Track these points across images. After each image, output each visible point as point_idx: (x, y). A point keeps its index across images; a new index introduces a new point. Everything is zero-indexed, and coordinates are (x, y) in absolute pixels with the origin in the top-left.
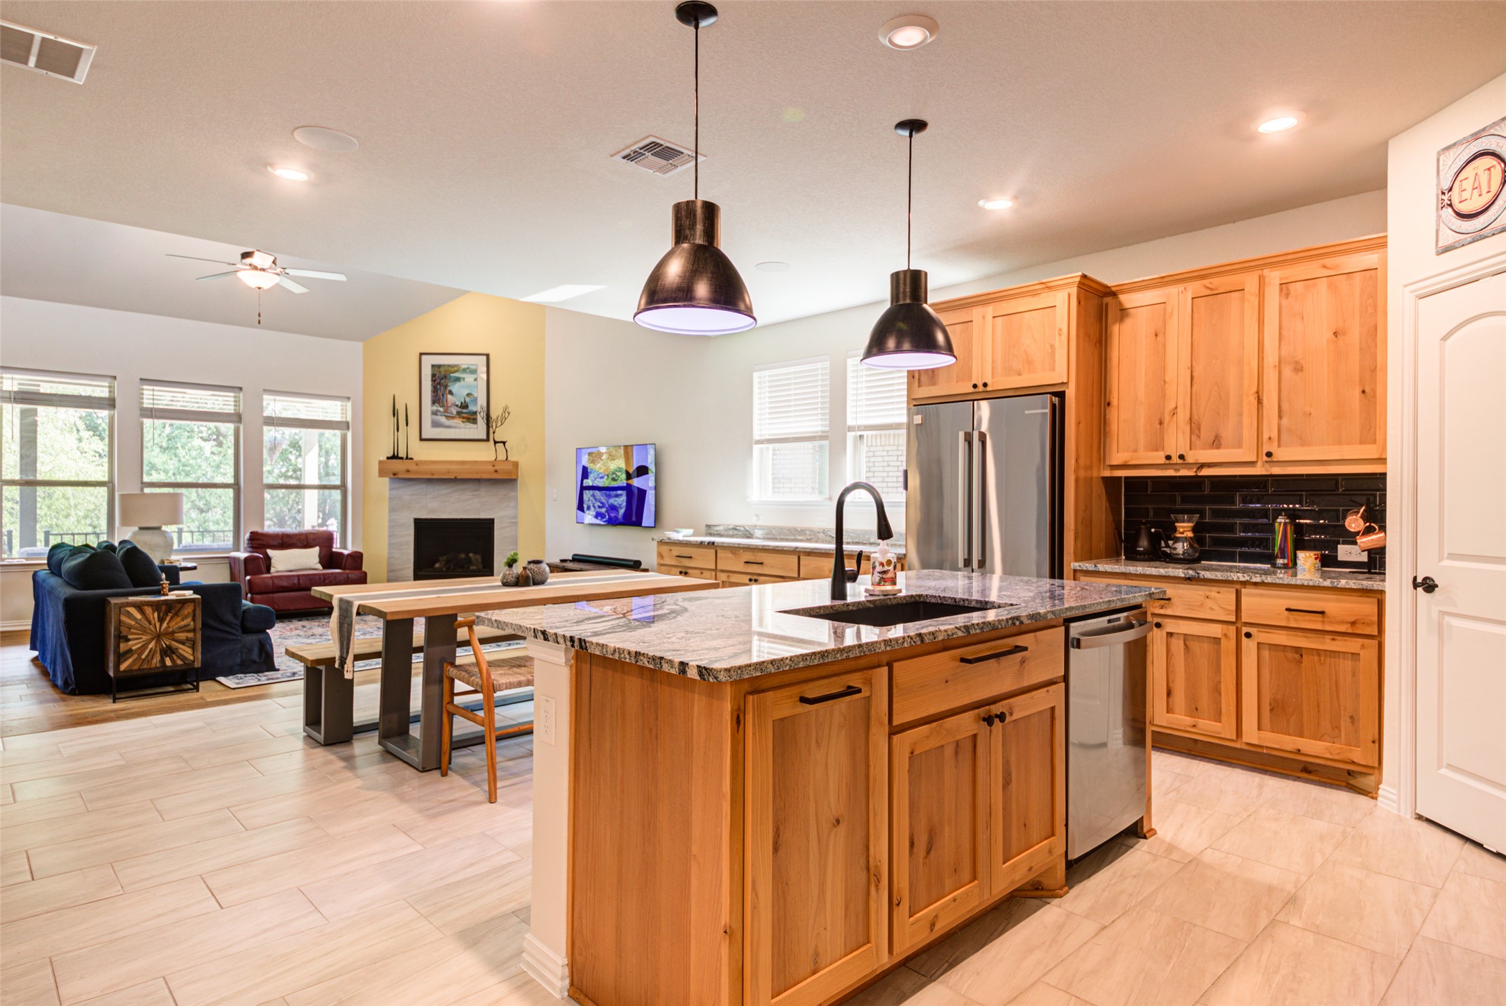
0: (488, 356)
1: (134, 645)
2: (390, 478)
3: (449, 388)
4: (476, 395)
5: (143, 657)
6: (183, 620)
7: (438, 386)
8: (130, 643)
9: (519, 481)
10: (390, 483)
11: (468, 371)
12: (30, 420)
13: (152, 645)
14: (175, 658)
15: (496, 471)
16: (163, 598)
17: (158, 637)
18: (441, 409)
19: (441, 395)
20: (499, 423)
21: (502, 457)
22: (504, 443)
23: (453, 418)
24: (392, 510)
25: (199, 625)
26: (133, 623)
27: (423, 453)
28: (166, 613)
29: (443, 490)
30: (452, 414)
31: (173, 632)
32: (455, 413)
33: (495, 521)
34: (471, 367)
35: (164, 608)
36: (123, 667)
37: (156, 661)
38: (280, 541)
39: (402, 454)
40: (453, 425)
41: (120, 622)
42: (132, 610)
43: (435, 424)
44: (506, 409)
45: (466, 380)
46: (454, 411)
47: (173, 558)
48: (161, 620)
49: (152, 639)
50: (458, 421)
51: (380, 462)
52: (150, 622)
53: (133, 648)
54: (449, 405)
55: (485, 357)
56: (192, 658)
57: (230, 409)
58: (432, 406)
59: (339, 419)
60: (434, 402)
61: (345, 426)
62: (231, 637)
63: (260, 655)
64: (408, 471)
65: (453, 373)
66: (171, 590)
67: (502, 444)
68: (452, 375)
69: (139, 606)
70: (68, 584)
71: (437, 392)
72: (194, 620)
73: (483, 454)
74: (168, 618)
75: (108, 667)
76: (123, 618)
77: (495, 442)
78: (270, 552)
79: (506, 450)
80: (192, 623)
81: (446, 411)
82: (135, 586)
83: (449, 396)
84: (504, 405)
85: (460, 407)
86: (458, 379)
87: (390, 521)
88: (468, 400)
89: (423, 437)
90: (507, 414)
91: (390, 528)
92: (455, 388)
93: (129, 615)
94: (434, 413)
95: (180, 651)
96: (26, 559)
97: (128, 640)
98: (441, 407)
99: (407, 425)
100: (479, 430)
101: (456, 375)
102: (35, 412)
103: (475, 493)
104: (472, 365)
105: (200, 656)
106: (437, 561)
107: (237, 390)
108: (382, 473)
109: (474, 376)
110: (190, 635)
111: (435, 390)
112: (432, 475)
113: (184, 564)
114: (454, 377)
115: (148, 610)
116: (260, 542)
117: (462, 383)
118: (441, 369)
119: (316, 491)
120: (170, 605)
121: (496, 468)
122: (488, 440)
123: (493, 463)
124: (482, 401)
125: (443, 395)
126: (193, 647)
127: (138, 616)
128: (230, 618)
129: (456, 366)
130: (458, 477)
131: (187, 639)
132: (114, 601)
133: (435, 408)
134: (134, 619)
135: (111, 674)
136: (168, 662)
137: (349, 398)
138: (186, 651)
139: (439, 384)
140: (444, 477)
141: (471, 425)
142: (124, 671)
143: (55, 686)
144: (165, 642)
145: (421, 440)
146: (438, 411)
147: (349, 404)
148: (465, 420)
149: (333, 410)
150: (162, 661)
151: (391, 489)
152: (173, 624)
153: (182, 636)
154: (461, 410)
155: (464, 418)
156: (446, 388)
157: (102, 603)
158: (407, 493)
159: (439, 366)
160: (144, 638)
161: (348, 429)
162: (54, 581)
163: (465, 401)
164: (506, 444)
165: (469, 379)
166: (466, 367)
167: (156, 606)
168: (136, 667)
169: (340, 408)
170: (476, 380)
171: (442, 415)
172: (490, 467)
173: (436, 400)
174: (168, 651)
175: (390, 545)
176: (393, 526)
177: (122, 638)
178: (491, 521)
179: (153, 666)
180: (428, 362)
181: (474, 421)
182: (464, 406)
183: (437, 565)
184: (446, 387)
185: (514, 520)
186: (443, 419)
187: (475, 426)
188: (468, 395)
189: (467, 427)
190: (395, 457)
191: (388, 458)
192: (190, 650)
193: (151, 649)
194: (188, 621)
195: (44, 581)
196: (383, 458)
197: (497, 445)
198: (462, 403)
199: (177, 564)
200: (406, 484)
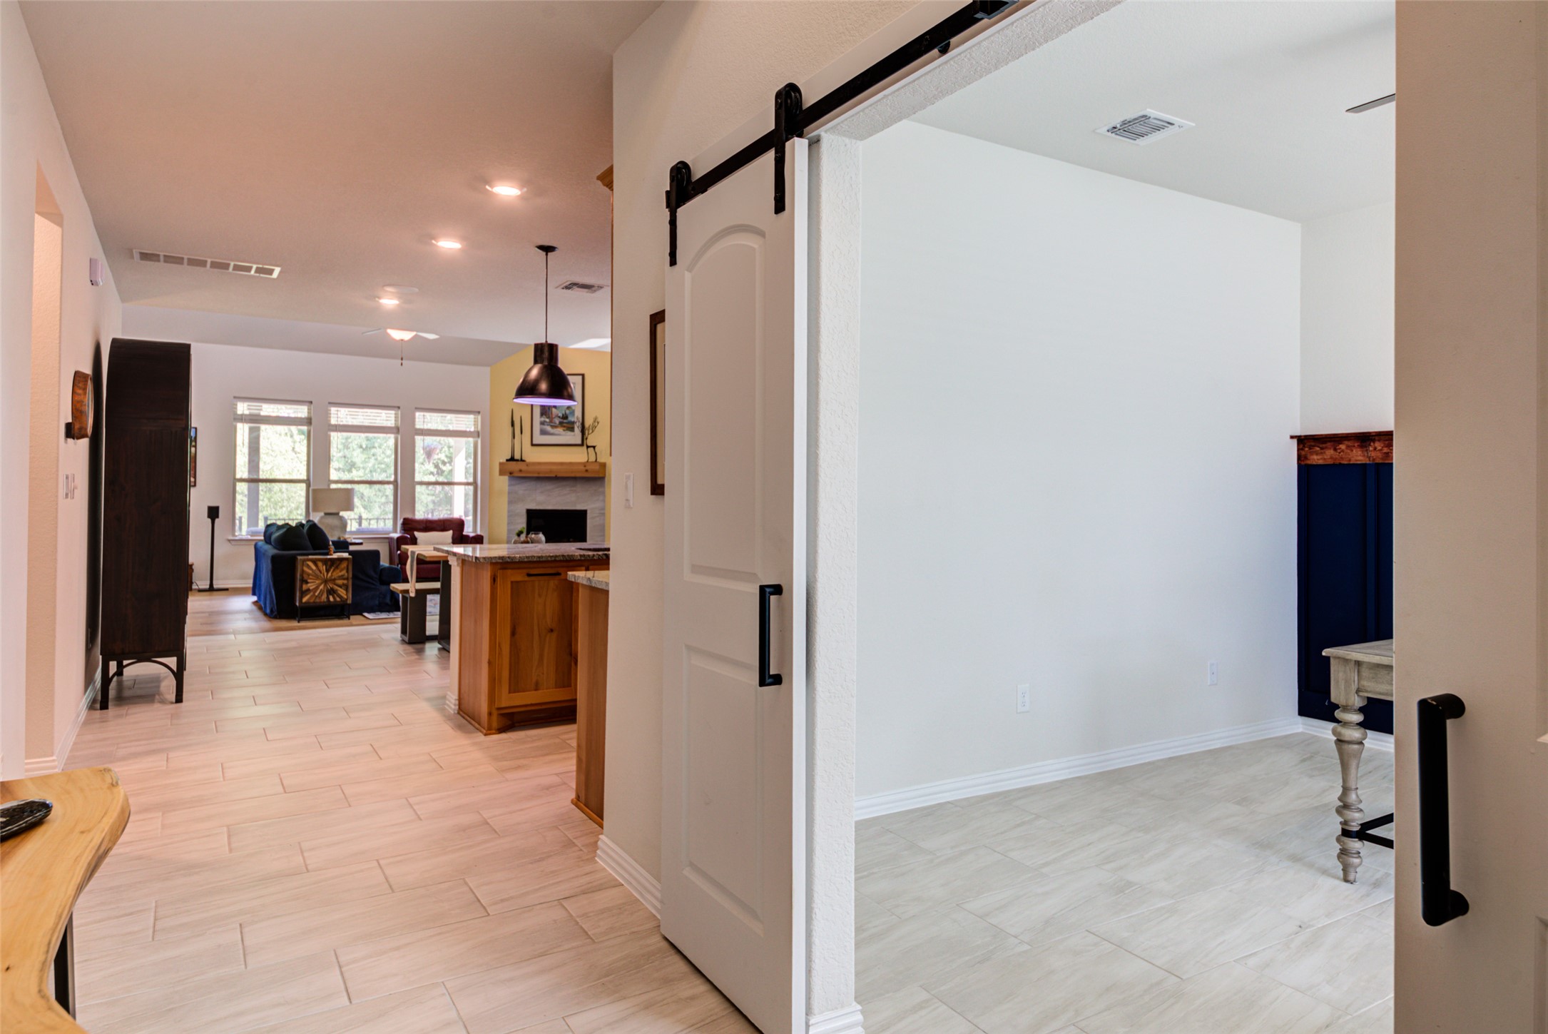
0: (583, 375)
1: (311, 586)
2: (509, 477)
4: (573, 408)
5: (316, 594)
6: (341, 571)
8: (309, 585)
9: (606, 478)
10: (509, 480)
12: (255, 434)
13: (321, 587)
14: (335, 596)
15: (587, 471)
16: (329, 557)
17: (326, 582)
18: (548, 420)
20: (591, 431)
21: (592, 459)
22: (594, 447)
23: (556, 427)
24: (510, 502)
25: (351, 576)
26: (310, 572)
27: (534, 456)
28: (331, 567)
29: (548, 486)
31: (335, 579)
32: (558, 423)
33: (588, 512)
35: (329, 563)
36: (304, 600)
37: (324, 598)
38: (424, 526)
39: (517, 456)
40: (557, 433)
41: (303, 571)
42: (310, 564)
43: (543, 432)
44: (595, 420)
46: (557, 421)
47: (347, 536)
48: (328, 571)
49: (321, 584)
50: (560, 430)
51: (501, 464)
52: (321, 572)
53: (311, 588)
54: (554, 417)
55: (581, 377)
56: (345, 597)
57: (391, 423)
58: (541, 418)
59: (472, 429)
60: (542, 415)
61: (476, 434)
62: (373, 586)
63: (391, 600)
64: (521, 471)
66: (335, 552)
67: (592, 449)
69: (314, 562)
70: (275, 548)
72: (347, 572)
73: (578, 456)
74: (332, 570)
75: (296, 601)
76: (305, 569)
77: (588, 447)
78: (416, 534)
79: (596, 453)
80: (346, 574)
81: (551, 422)
82: (314, 549)
83: (553, 409)
84: (594, 416)
85: (562, 418)
87: (509, 511)
88: (568, 412)
89: (534, 443)
90: (596, 425)
91: (509, 516)
93: (309, 567)
94: (542, 423)
95: (339, 592)
96: (251, 536)
97: (307, 583)
98: (547, 418)
99: (521, 433)
100: (575, 437)
102: (258, 429)
103: (573, 489)
105: (350, 595)
107: (396, 409)
108: (502, 473)
110: (345, 582)
112: (539, 473)
113: (354, 541)
115: (320, 564)
116: (411, 527)
119: (463, 487)
120: (333, 561)
121: (588, 468)
122: (582, 445)
123: (585, 464)
124: (578, 413)
126: (347, 590)
127: (314, 568)
128: (372, 573)
130: (558, 476)
131: (343, 584)
132: (299, 558)
133: (543, 419)
134: (312, 569)
135: (297, 604)
136: (331, 599)
137: (479, 412)
138: (342, 592)
140: (547, 475)
141: (569, 433)
142: (305, 603)
143: (266, 614)
144: (330, 585)
145: (532, 445)
146: (545, 421)
147: (479, 417)
148: (565, 429)
149: (466, 422)
150: (328, 598)
151: (510, 485)
152: (334, 573)
153: (340, 582)
154: (561, 420)
155: (564, 427)
157: (294, 559)
158: (521, 489)
160: (317, 582)
161: (479, 436)
162: (267, 547)
163: (565, 414)
164: (596, 448)
167: (325, 562)
168: (312, 601)
169: (473, 420)
171: (548, 425)
172: (582, 468)
173: (544, 412)
174: (331, 592)
175: (509, 531)
176: (511, 515)
177: (304, 581)
178: (585, 512)
179: (322, 600)
181: (572, 429)
182: (565, 417)
185: (602, 512)
186: (548, 428)
187: (572, 433)
189: (567, 434)
190: (512, 459)
191: (507, 460)
192: (344, 592)
193: (321, 590)
194: (344, 572)
195: (261, 547)
196: (503, 460)
197: (589, 449)
198: (563, 415)
199: (349, 541)
200: (521, 482)
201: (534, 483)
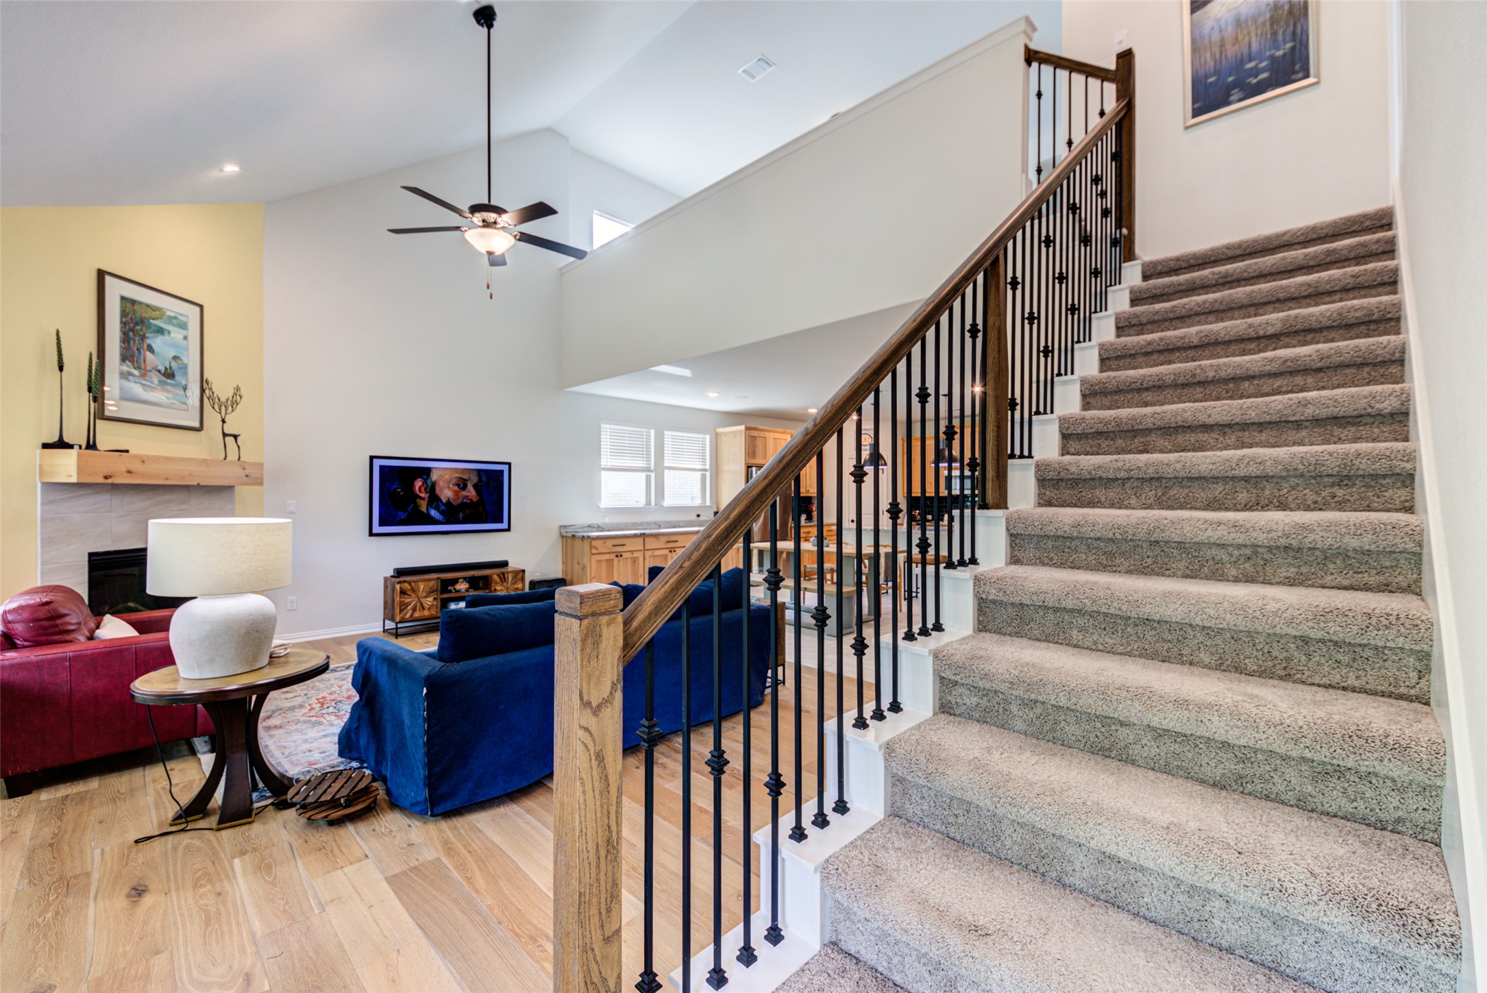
0: (203, 308)
3: (148, 341)
4: (185, 361)
7: (131, 334)
19: (135, 349)
20: (230, 409)
21: (233, 456)
22: (235, 437)
24: (47, 542)
29: (138, 503)
30: (152, 382)
44: (236, 391)
45: (172, 335)
54: (148, 368)
55: (198, 309)
60: (124, 359)
64: (129, 472)
65: (153, 319)
67: (232, 438)
68: (151, 321)
71: (129, 342)
77: (224, 435)
79: (239, 447)
83: (148, 353)
84: (234, 385)
85: (164, 375)
86: (161, 331)
88: (174, 365)
90: (238, 398)
92: (157, 342)
98: (135, 368)
100: (189, 414)
103: (183, 507)
109: (184, 333)
111: (125, 339)
114: (155, 325)
118: (136, 308)
122: (201, 428)
125: (139, 350)
129: (159, 309)
139: (132, 330)
145: (103, 417)
156: (143, 340)
159: (133, 302)
163: (171, 367)
164: (239, 438)
165: (177, 334)
166: (172, 314)
170: (185, 338)
171: (136, 382)
173: (128, 355)
176: (52, 569)
180: (114, 288)
184: (143, 338)
188: (175, 358)
197: (227, 438)
198: (166, 369)
200: (75, 494)
201: (108, 496)
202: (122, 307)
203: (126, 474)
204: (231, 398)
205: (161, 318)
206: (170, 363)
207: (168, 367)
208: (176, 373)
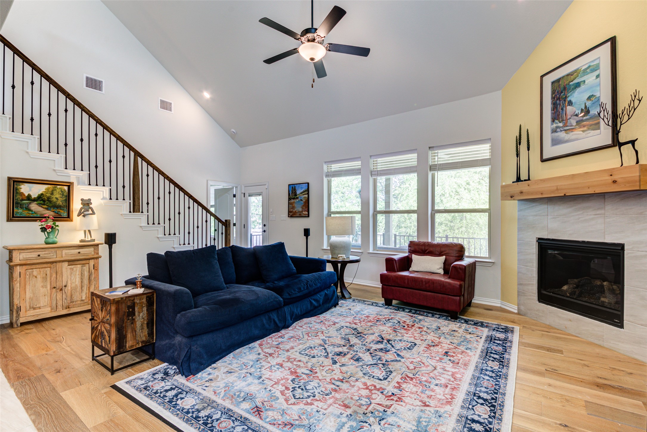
0: (612, 40)
2: (517, 200)
3: (568, 99)
4: (598, 95)
7: (558, 101)
10: (515, 204)
11: (588, 70)
15: (615, 182)
18: (561, 125)
19: (560, 109)
20: (626, 117)
22: (634, 143)
23: (572, 130)
24: (520, 229)
27: (544, 174)
30: (572, 126)
32: (574, 124)
33: (625, 247)
34: (592, 64)
37: (100, 340)
39: (524, 175)
40: (573, 137)
43: (556, 142)
44: (634, 97)
45: (587, 81)
46: (574, 121)
50: (579, 131)
51: (503, 187)
54: (570, 116)
55: (609, 43)
58: (552, 124)
59: (488, 157)
60: (553, 121)
64: (522, 193)
65: (572, 81)
67: (630, 145)
68: (572, 83)
69: (96, 297)
71: (556, 108)
77: (623, 144)
78: (415, 257)
79: (636, 151)
81: (565, 125)
83: (569, 107)
85: (581, 115)
86: (578, 85)
87: (519, 240)
88: (589, 104)
89: (545, 157)
90: (637, 102)
91: (519, 245)
92: (575, 96)
94: (554, 131)
98: (560, 122)
99: (528, 149)
100: (604, 134)
101: (576, 81)
103: (599, 212)
104: (592, 61)
106: (566, 283)
108: (503, 196)
109: (597, 73)
111: (555, 106)
114: (574, 84)
117: (583, 87)
118: (560, 83)
121: (615, 178)
122: (612, 144)
123: (611, 172)
124: (606, 99)
125: (562, 109)
129: (575, 71)
130: (567, 194)
133: (555, 125)
139: (558, 98)
141: (592, 132)
145: (543, 161)
146: (557, 127)
148: (585, 129)
151: (518, 210)
154: (581, 118)
155: (584, 126)
156: (565, 101)
158: (531, 213)
159: (558, 80)
161: (490, 163)
163: (587, 106)
164: (636, 143)
165: (590, 79)
166: (586, 67)
170: (598, 76)
171: (561, 131)
172: (606, 178)
173: (556, 116)
175: (519, 260)
176: (521, 243)
180: (548, 81)
181: (596, 126)
182: (586, 111)
183: (565, 288)
186: (562, 135)
187: (599, 131)
188: (589, 98)
189: (589, 135)
190: (518, 180)
191: (513, 182)
197: (624, 148)
198: (582, 110)
200: (531, 206)
201: (546, 206)
202: (552, 89)
203: (520, 194)
204: (627, 107)
205: (578, 76)
206: (585, 104)
207: (583, 108)
208: (590, 109)
